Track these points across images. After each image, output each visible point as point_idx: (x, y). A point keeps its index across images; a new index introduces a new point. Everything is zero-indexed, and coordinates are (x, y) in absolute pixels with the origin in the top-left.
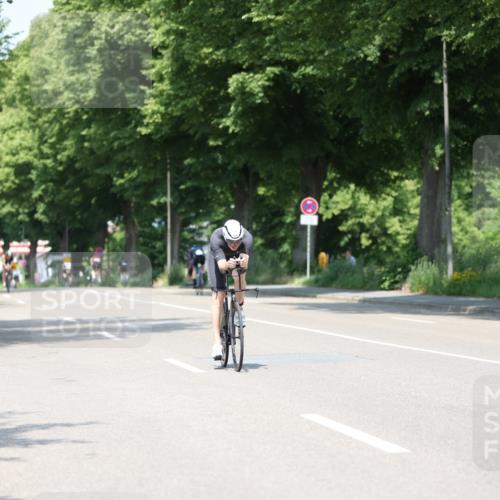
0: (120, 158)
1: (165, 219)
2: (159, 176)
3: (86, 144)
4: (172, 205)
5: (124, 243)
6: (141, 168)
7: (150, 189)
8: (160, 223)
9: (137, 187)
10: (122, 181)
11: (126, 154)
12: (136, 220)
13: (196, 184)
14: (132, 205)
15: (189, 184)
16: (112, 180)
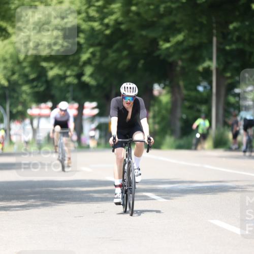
0: (166, 21)
1: (210, 83)
2: (205, 40)
3: (134, 8)
4: (217, 69)
5: (169, 106)
6: (186, 31)
7: (197, 53)
8: (205, 87)
9: (185, 51)
10: (168, 45)
11: (172, 18)
12: (181, 83)
13: (241, 46)
14: (178, 69)
15: (234, 46)
16: (157, 44)
